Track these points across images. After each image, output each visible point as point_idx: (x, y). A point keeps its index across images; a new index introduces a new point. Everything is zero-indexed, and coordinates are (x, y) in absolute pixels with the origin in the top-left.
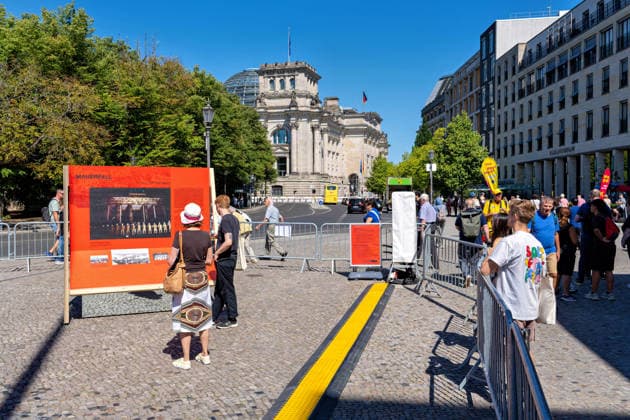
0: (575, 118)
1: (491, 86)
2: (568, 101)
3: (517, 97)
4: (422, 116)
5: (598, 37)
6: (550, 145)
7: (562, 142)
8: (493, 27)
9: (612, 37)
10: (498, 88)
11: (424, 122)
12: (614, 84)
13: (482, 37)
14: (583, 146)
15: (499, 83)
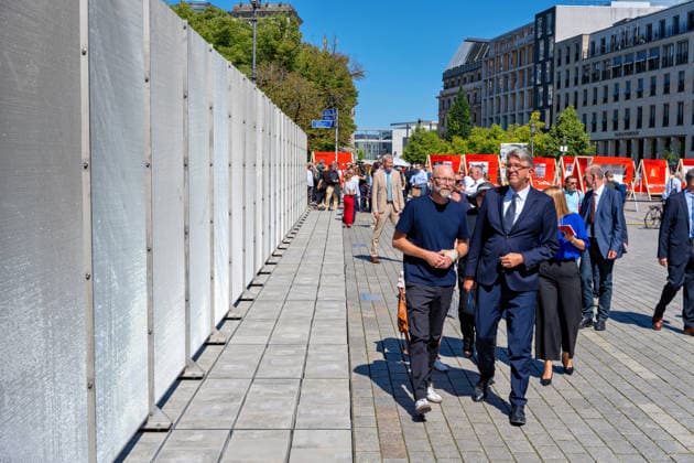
0: (640, 109)
1: (548, 65)
2: (634, 94)
3: (580, 81)
4: (444, 79)
5: (661, 49)
6: (615, 127)
7: (627, 127)
8: (553, 11)
9: (673, 52)
10: (556, 69)
11: (446, 88)
12: (674, 87)
13: (537, 16)
14: (646, 132)
15: (559, 64)
